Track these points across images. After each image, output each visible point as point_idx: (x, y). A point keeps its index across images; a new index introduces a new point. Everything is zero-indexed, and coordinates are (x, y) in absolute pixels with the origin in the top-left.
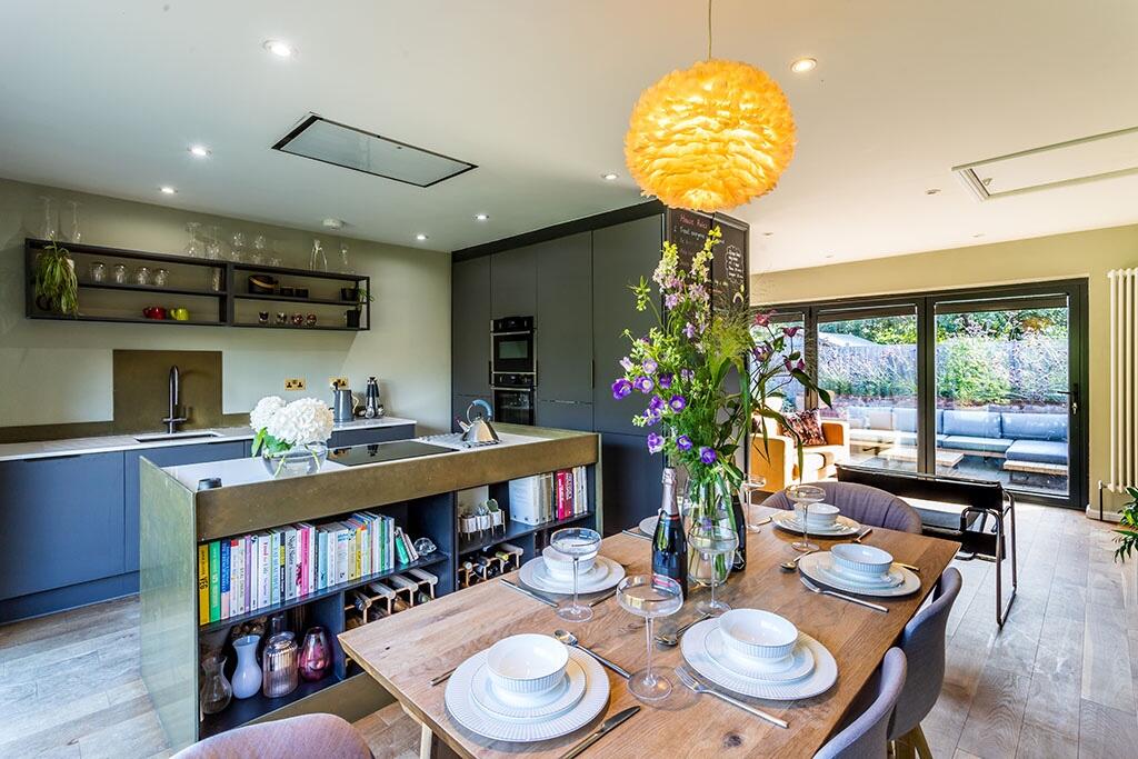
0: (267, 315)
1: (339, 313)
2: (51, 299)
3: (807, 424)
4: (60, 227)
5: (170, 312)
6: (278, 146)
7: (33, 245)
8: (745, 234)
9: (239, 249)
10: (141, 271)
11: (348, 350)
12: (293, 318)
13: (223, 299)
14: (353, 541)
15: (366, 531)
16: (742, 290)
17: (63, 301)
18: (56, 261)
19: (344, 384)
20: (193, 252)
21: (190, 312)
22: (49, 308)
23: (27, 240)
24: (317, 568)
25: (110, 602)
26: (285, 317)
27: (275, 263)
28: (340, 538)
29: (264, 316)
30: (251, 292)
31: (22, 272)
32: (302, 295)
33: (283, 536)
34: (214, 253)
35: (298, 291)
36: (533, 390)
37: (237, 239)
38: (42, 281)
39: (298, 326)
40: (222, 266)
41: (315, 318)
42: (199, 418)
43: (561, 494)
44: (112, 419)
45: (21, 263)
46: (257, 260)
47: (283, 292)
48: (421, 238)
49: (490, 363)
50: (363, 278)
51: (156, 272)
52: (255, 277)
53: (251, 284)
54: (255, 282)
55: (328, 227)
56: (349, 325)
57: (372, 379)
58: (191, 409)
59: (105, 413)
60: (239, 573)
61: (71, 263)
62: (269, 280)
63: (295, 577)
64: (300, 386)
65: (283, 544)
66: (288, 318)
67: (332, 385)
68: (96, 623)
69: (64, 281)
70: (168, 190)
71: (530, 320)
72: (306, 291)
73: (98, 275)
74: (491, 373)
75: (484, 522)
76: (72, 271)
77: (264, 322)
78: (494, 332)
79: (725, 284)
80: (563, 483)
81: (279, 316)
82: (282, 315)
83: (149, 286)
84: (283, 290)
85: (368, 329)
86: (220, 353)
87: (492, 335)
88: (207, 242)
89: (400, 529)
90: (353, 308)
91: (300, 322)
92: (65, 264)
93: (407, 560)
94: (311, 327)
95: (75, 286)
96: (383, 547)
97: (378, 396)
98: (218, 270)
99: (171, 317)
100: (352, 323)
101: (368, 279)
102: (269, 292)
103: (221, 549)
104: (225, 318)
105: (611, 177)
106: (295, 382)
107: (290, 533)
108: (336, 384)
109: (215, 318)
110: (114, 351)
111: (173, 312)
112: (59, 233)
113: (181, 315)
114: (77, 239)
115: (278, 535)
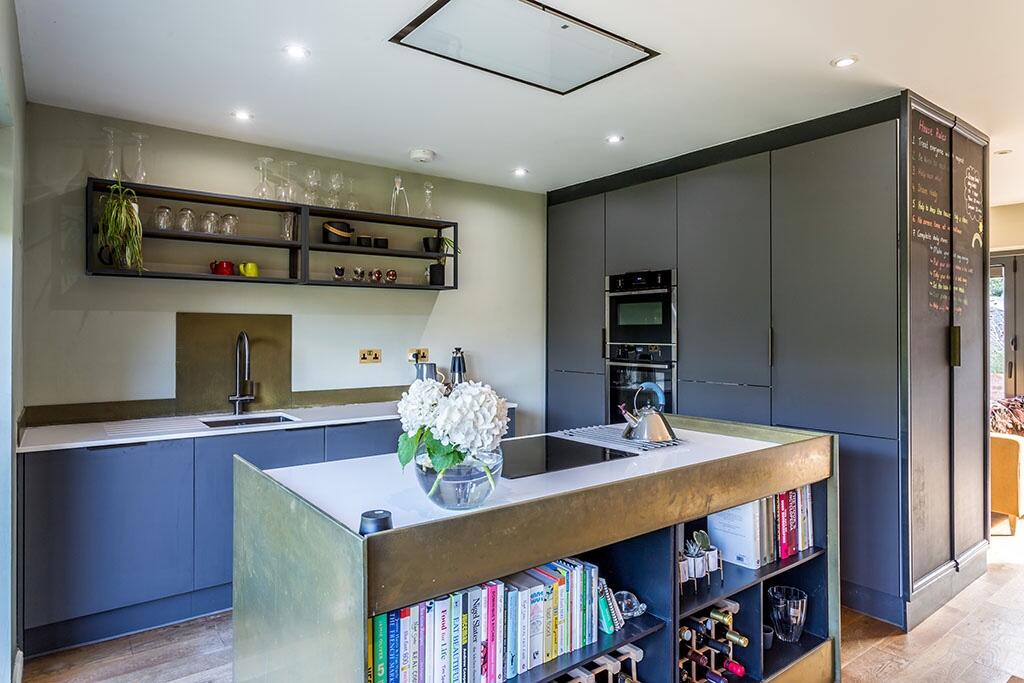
0: (342, 270)
1: (420, 268)
2: (114, 250)
3: (1017, 415)
4: (122, 163)
5: (238, 267)
6: (397, 39)
7: (98, 187)
8: (985, 149)
9: (315, 190)
10: (208, 218)
11: (429, 314)
12: (371, 274)
13: (294, 250)
14: (550, 603)
15: (564, 587)
16: (981, 230)
17: (128, 252)
18: (120, 205)
19: (424, 357)
20: (265, 194)
21: (259, 267)
22: (111, 261)
23: (89, 179)
24: (505, 646)
25: (176, 626)
26: (362, 273)
27: (352, 207)
28: (534, 599)
29: (340, 272)
30: (326, 242)
31: (83, 220)
32: (380, 246)
33: (465, 597)
34: (287, 194)
35: (376, 240)
36: (671, 367)
37: (312, 179)
38: (105, 228)
39: (376, 284)
40: (296, 209)
41: (395, 275)
42: (267, 396)
43: (784, 521)
44: (174, 397)
45: (81, 209)
46: (332, 204)
47: (360, 242)
48: (520, 172)
49: (604, 330)
50: (448, 225)
51: (224, 218)
52: (330, 223)
53: (326, 233)
54: (332, 229)
55: (415, 160)
56: (432, 283)
57: (458, 350)
58: (258, 385)
59: (167, 390)
60: (411, 660)
61: (135, 206)
62: (347, 228)
63: (479, 662)
64: (376, 358)
65: (465, 611)
66: (366, 276)
67: (411, 358)
68: (165, 658)
69: (128, 229)
70: (242, 116)
71: (667, 275)
72: (386, 241)
73: (163, 223)
74: (604, 343)
75: (700, 567)
76: (136, 216)
77: (340, 279)
78: (611, 291)
79: (965, 221)
80: (787, 506)
81: (356, 272)
82: (359, 270)
83: (218, 236)
84: (359, 239)
85: (455, 287)
86: (290, 316)
87: (608, 295)
88: (278, 182)
89: (603, 581)
90: (435, 262)
91: (379, 278)
92: (129, 210)
93: (612, 628)
94: (391, 285)
95: (140, 236)
96: (585, 610)
97: (465, 371)
98: (290, 215)
99: (239, 273)
100: (436, 280)
101: (455, 225)
102: (346, 241)
103: (388, 623)
104: (296, 275)
105: (845, 63)
106: (370, 353)
107: (474, 594)
108: (416, 356)
109: (285, 274)
110: (178, 314)
111: (241, 267)
112: (122, 172)
113: (251, 270)
114: (141, 179)
115: (460, 596)
